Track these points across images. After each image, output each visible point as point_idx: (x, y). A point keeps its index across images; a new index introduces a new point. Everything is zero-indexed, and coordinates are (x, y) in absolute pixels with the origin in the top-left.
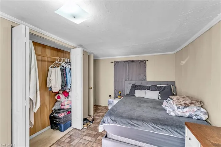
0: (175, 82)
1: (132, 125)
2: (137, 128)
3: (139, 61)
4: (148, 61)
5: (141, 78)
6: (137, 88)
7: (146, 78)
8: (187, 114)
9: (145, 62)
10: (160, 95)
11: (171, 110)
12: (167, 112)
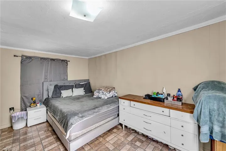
0: (89, 80)
1: (96, 112)
2: (100, 113)
3: (60, 60)
4: (69, 61)
5: (62, 78)
6: (61, 88)
7: (67, 78)
8: (111, 96)
9: (67, 62)
10: (84, 91)
11: (105, 96)
12: (103, 98)
